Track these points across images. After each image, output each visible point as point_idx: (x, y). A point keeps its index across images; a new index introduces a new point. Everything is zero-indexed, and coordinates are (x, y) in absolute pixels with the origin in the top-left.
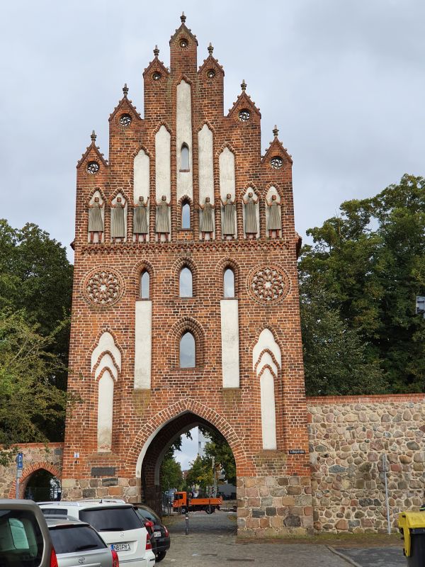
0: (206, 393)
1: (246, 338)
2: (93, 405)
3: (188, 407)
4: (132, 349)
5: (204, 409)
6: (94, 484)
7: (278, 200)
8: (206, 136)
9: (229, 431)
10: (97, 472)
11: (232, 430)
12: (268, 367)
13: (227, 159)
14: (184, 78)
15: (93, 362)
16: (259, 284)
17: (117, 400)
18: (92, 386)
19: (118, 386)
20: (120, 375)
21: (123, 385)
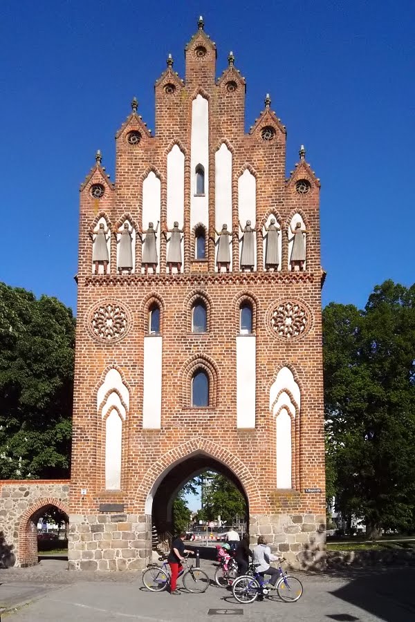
0: (219, 433)
1: (264, 376)
3: (200, 446)
4: (140, 386)
5: (220, 449)
6: (103, 520)
7: (303, 227)
8: (224, 158)
9: (241, 469)
10: (104, 509)
11: (246, 469)
12: (286, 408)
13: (247, 183)
14: (200, 92)
16: (279, 320)
18: (98, 424)
20: (129, 414)
21: (132, 423)
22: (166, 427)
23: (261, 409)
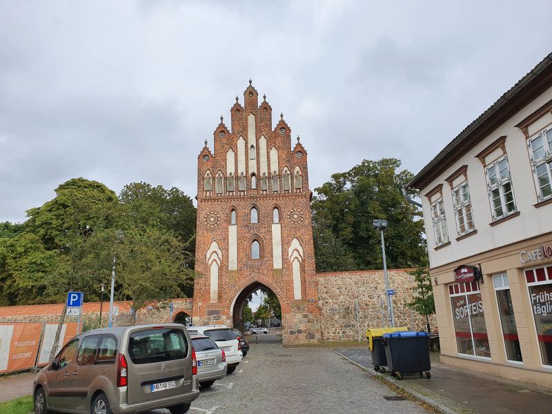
0: (265, 272)
1: (285, 243)
2: (208, 279)
3: (256, 279)
4: (227, 250)
5: (265, 280)
6: (209, 319)
7: (300, 173)
8: (263, 141)
9: (277, 290)
10: (211, 313)
11: (279, 290)
12: (297, 258)
13: (274, 153)
14: (251, 112)
15: (208, 257)
16: (291, 216)
17: (220, 276)
18: (207, 269)
19: (220, 269)
20: (221, 263)
21: (223, 268)
22: (240, 270)
23: (285, 260)
